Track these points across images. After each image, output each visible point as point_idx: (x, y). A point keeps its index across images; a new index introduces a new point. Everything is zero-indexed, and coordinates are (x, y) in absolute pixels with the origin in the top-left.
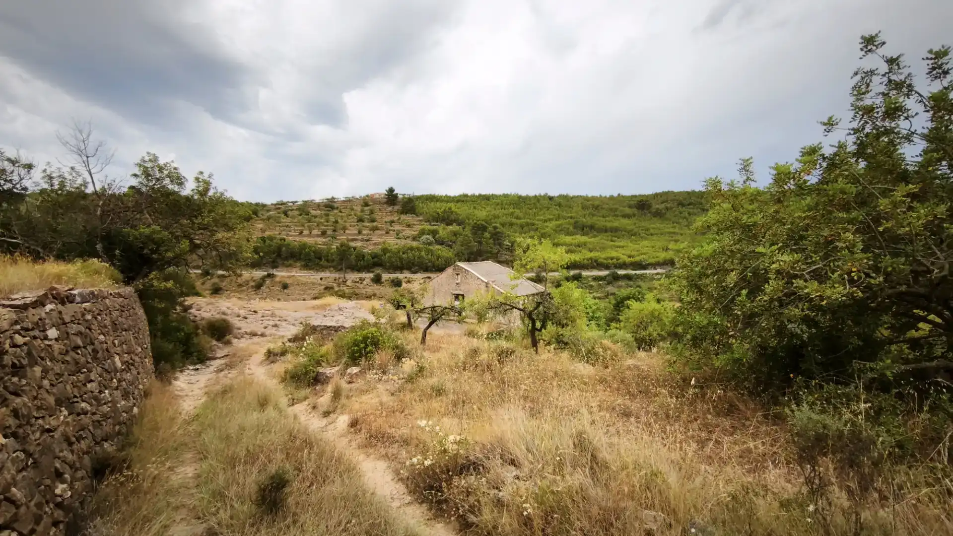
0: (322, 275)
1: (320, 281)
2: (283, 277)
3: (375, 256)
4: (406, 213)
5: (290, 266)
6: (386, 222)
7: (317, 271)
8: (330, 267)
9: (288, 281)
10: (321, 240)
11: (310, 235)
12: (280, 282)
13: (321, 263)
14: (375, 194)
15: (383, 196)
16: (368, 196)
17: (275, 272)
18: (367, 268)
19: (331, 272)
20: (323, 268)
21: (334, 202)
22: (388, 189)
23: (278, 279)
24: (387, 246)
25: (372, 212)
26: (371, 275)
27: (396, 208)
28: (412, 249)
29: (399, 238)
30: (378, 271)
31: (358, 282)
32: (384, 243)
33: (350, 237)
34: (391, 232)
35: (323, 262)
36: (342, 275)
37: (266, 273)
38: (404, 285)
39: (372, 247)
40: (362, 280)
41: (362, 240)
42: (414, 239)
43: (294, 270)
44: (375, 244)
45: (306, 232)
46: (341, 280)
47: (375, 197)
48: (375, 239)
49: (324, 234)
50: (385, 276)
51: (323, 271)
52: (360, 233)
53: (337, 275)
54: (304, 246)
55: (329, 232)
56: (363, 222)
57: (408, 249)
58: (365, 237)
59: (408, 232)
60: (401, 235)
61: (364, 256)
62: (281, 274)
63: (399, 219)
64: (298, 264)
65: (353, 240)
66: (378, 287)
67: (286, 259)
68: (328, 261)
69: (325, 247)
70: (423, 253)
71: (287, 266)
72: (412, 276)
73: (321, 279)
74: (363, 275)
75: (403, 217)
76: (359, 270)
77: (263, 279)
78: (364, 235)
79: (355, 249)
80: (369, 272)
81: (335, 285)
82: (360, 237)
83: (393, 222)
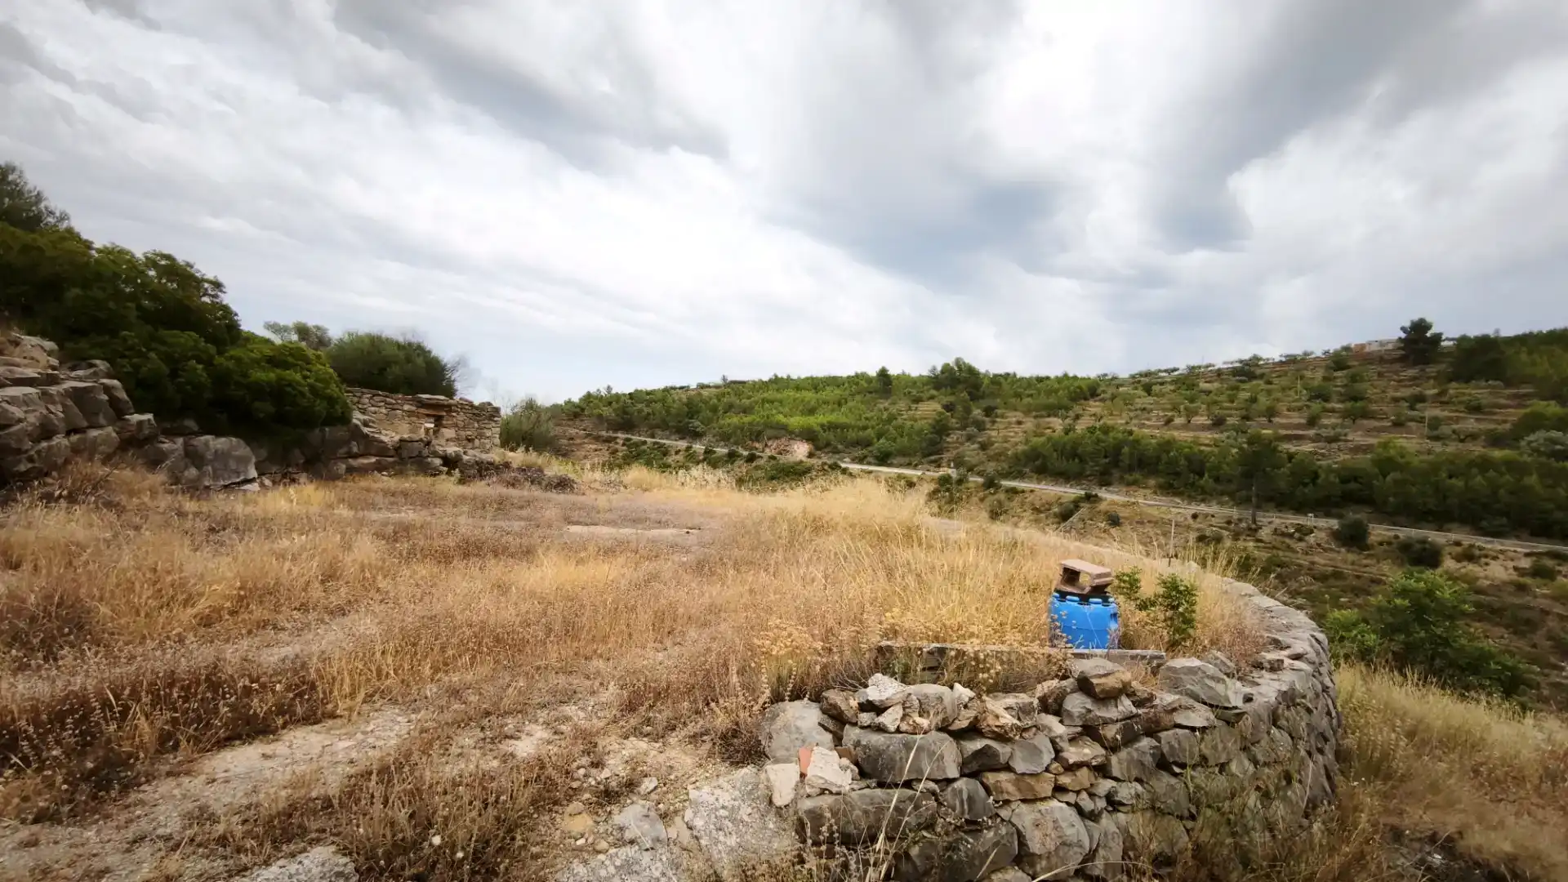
0: (1203, 508)
1: (1191, 521)
2: (1113, 503)
3: (1349, 476)
4: (1467, 381)
5: (1135, 483)
6: (1396, 400)
7: (1191, 499)
8: (1222, 494)
9: (1123, 513)
10: (1207, 437)
11: (1187, 426)
12: (1106, 513)
13: (1202, 482)
14: (1370, 344)
15: (1390, 347)
16: (1347, 349)
17: (1103, 493)
18: (1323, 506)
19: (1221, 504)
20: (1204, 495)
21: (1257, 365)
22: (1407, 324)
23: (1103, 506)
24: (1392, 452)
25: (1354, 379)
26: (1334, 523)
27: (1432, 370)
28: (1484, 464)
29: (1437, 438)
30: (1355, 515)
31: (1291, 536)
32: (1385, 445)
33: (1283, 432)
34: (1412, 424)
35: (1206, 480)
36: (1247, 513)
37: (1083, 492)
38: (1449, 564)
39: (1343, 457)
40: (1303, 531)
41: (1317, 439)
42: (1496, 440)
43: (1142, 492)
44: (1358, 449)
45: (1178, 421)
46: (1244, 525)
47: (1367, 350)
48: (1357, 437)
49: (1218, 423)
50: (1379, 532)
51: (1203, 501)
52: (1312, 422)
53: (1235, 513)
54: (1167, 445)
55: (1231, 421)
56: (1327, 400)
57: (1472, 464)
58: (1324, 432)
59: (1471, 424)
60: (1445, 430)
61: (1315, 476)
62: (1111, 497)
63: (1442, 393)
64: (1152, 482)
65: (1289, 438)
66: (1351, 557)
67: (1130, 469)
68: (1217, 480)
69: (1216, 450)
70: (1532, 480)
71: (1129, 484)
72: (1480, 541)
73: (1195, 516)
74: (1309, 520)
75: (1453, 389)
76: (1300, 508)
77: (1076, 504)
78: (1326, 427)
79: (1291, 457)
80: (1328, 515)
81: (1225, 533)
82: (1311, 432)
83: (1421, 399)
